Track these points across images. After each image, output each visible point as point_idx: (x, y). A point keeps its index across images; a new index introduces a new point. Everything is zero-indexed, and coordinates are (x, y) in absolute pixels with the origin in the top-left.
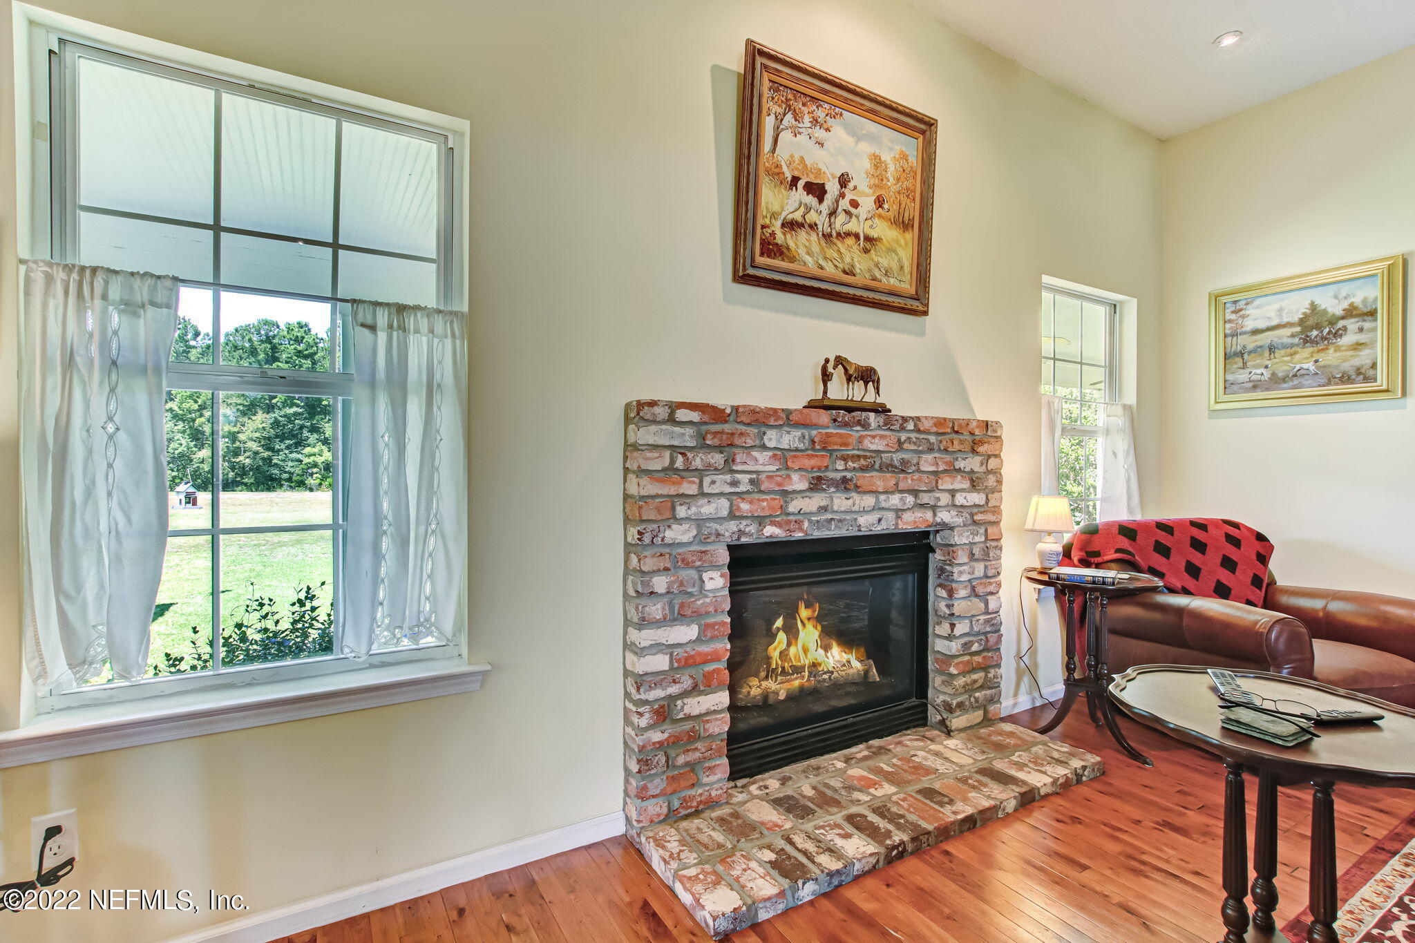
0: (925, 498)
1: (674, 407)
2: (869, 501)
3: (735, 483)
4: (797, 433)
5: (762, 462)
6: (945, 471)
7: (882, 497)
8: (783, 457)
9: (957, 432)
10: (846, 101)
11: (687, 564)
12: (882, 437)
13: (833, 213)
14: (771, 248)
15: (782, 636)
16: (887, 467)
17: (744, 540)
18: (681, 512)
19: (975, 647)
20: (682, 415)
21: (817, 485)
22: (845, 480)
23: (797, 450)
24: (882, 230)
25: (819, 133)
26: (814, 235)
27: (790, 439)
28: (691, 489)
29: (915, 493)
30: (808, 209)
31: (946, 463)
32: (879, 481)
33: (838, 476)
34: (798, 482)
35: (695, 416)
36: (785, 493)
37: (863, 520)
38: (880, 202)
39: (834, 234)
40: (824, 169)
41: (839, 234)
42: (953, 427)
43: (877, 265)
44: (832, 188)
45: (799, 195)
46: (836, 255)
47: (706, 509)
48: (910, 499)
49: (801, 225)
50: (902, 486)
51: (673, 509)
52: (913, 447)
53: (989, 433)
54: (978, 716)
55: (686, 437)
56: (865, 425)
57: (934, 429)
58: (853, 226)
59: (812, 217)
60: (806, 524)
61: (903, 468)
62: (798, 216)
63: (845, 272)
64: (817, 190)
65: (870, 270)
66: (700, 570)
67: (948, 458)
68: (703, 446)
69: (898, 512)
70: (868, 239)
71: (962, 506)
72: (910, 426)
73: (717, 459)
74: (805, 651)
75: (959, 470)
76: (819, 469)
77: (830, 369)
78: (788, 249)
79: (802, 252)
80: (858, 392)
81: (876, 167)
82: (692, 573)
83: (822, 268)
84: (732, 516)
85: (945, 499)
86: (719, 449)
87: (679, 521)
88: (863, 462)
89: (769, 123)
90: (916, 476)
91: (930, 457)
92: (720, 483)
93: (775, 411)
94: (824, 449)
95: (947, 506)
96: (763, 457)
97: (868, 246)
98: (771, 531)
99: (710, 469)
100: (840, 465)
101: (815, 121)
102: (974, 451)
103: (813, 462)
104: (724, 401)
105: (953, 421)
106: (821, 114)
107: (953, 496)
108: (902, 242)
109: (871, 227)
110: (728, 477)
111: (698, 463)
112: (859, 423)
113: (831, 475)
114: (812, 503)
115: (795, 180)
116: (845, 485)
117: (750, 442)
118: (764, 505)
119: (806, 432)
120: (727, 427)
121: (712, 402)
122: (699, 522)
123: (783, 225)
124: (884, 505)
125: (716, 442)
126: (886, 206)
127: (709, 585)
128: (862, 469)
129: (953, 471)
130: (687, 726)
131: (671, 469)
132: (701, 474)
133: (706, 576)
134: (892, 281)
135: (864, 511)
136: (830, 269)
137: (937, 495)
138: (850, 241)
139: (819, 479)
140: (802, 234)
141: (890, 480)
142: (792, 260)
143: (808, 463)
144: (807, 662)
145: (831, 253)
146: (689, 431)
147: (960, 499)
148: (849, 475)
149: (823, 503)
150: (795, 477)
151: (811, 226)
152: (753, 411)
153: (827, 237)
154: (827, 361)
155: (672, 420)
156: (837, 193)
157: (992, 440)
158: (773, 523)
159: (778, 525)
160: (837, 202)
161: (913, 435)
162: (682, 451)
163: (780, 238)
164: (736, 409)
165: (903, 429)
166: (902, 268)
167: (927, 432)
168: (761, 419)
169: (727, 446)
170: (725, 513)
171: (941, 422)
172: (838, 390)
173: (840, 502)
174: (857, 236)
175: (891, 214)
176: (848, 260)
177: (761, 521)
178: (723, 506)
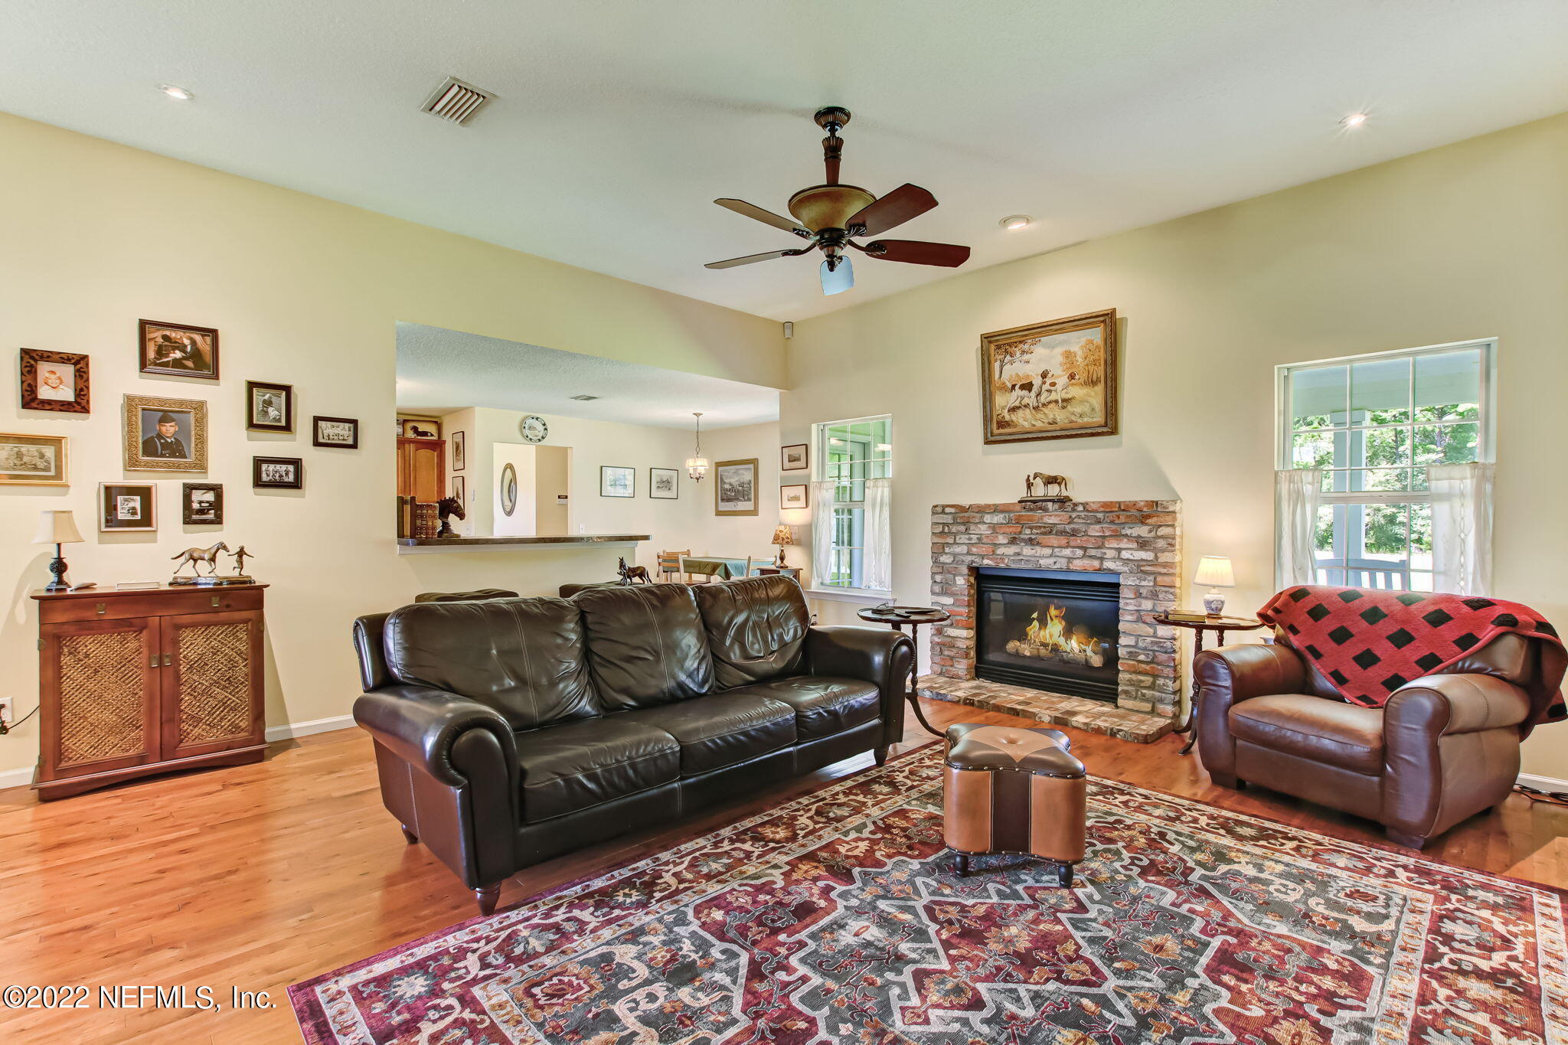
0: (1093, 552)
1: (944, 507)
2: (1048, 551)
3: (970, 539)
4: (1002, 516)
5: (983, 529)
6: (1111, 536)
7: (1056, 550)
8: (994, 527)
9: (1124, 510)
10: (1040, 333)
11: (949, 573)
12: (1056, 515)
13: (1039, 395)
14: (1002, 424)
15: (1036, 623)
16: (1063, 533)
17: (974, 565)
18: (947, 550)
19: (1142, 657)
20: (948, 510)
21: (1013, 541)
22: (1031, 540)
23: (1002, 524)
24: (1076, 392)
25: (1026, 357)
26: (1028, 410)
27: (998, 518)
28: (951, 541)
29: (1085, 549)
30: (1022, 398)
31: (1113, 531)
32: (1053, 540)
33: (1027, 537)
34: (1002, 539)
35: (952, 510)
36: (995, 545)
37: (1042, 562)
38: (1072, 377)
39: (1040, 405)
40: (1031, 373)
41: (1044, 405)
42: (1120, 507)
43: (1073, 414)
44: (1037, 382)
45: (1018, 392)
46: (1042, 416)
47: (958, 549)
48: (1080, 553)
49: (1018, 408)
50: (1072, 543)
51: (943, 547)
52: (1081, 521)
53: (1159, 509)
54: (1147, 707)
55: (949, 519)
56: (1045, 510)
57: (1102, 509)
58: (1053, 396)
59: (1026, 401)
60: (1006, 561)
61: (1074, 533)
62: (1017, 404)
63: (1050, 424)
64: (1028, 387)
65: (1067, 418)
66: (955, 575)
67: (1114, 527)
68: (955, 523)
69: (1070, 559)
70: (1064, 400)
71: (1128, 559)
72: (1081, 508)
73: (962, 528)
74: (1051, 636)
75: (1126, 535)
76: (1015, 534)
77: (1032, 481)
78: (1012, 421)
79: (1021, 421)
80: (1054, 490)
81: (1067, 357)
82: (951, 576)
83: (1034, 426)
84: (969, 553)
85: (1110, 554)
86: (963, 524)
87: (946, 554)
88: (1043, 529)
89: (997, 365)
90: (1085, 538)
91: (1097, 527)
92: (963, 539)
93: (989, 505)
94: (1018, 523)
95: (1114, 558)
96: (983, 527)
97: (1065, 404)
98: (986, 562)
99: (959, 532)
100: (1028, 531)
101: (1023, 352)
102: (1143, 523)
103: (1011, 530)
104: (965, 502)
105: (1119, 503)
106: (1026, 347)
107: (1119, 553)
108: (1093, 394)
109: (1067, 393)
110: (967, 536)
111: (954, 530)
112: (1040, 509)
113: (1022, 536)
114: (1011, 550)
115: (1014, 387)
116: (1031, 542)
117: (977, 521)
118: (984, 550)
119: (1007, 515)
120: (966, 514)
121: (960, 504)
122: (955, 555)
123: (1009, 411)
124: (1058, 554)
125: (962, 521)
126: (1077, 377)
127: (958, 582)
128: (1042, 534)
129: (1117, 536)
130: (949, 640)
131: (943, 532)
132: (955, 535)
133: (957, 578)
134: (1085, 420)
135: (1043, 557)
136: (1039, 424)
137: (1104, 551)
138: (1052, 406)
139: (1015, 538)
140: (1020, 412)
141: (1063, 541)
142: (1015, 426)
143: (1008, 530)
144: (1051, 642)
145: (1040, 415)
146: (950, 517)
147: (1125, 555)
148: (1033, 537)
149: (1017, 551)
150: (1000, 537)
151: (1025, 406)
152: (979, 506)
153: (1036, 408)
154: (1029, 476)
155: (943, 512)
156: (1040, 383)
157: (1162, 514)
158: (988, 559)
159: (991, 559)
160: (1041, 387)
161: (1082, 514)
162: (947, 524)
163: (1007, 418)
164: (970, 506)
165: (1074, 510)
166: (1093, 409)
167: (1096, 511)
168: (982, 510)
169: (966, 523)
170: (965, 552)
171: (1105, 505)
172: (1039, 490)
173: (1027, 551)
174: (1056, 402)
175: (1082, 380)
176: (1051, 416)
177: (983, 557)
178: (964, 549)
